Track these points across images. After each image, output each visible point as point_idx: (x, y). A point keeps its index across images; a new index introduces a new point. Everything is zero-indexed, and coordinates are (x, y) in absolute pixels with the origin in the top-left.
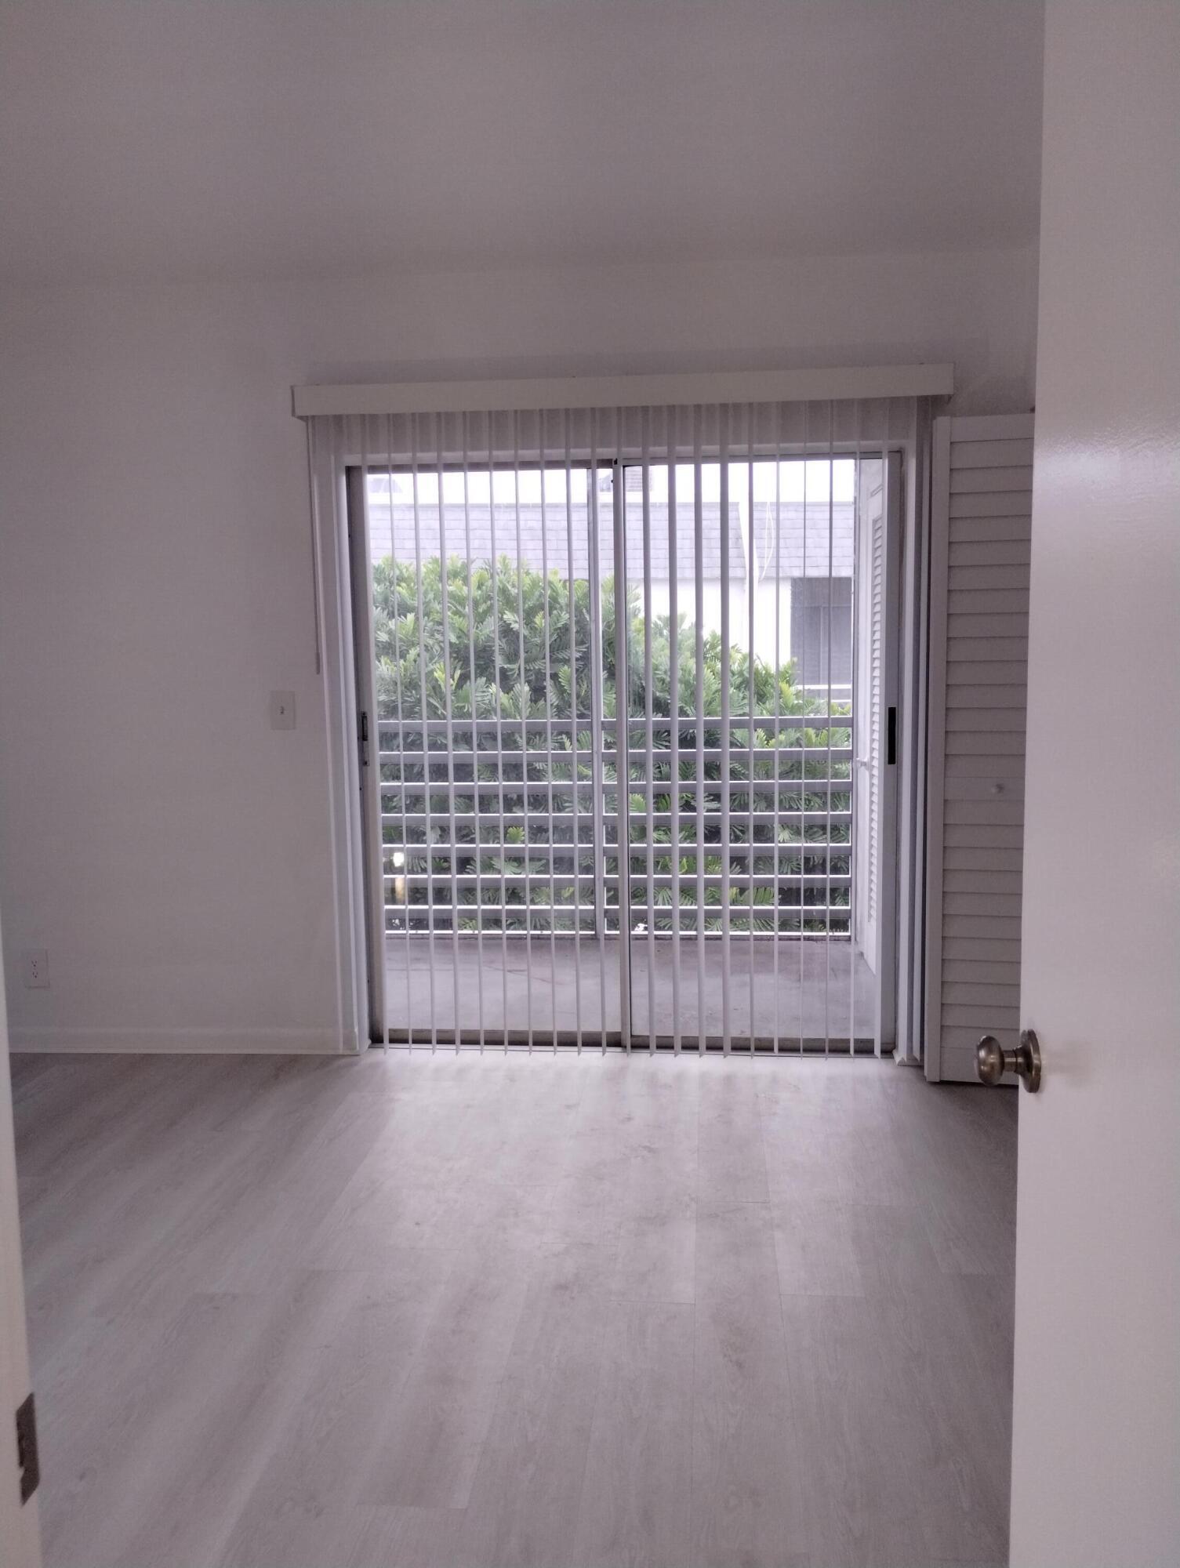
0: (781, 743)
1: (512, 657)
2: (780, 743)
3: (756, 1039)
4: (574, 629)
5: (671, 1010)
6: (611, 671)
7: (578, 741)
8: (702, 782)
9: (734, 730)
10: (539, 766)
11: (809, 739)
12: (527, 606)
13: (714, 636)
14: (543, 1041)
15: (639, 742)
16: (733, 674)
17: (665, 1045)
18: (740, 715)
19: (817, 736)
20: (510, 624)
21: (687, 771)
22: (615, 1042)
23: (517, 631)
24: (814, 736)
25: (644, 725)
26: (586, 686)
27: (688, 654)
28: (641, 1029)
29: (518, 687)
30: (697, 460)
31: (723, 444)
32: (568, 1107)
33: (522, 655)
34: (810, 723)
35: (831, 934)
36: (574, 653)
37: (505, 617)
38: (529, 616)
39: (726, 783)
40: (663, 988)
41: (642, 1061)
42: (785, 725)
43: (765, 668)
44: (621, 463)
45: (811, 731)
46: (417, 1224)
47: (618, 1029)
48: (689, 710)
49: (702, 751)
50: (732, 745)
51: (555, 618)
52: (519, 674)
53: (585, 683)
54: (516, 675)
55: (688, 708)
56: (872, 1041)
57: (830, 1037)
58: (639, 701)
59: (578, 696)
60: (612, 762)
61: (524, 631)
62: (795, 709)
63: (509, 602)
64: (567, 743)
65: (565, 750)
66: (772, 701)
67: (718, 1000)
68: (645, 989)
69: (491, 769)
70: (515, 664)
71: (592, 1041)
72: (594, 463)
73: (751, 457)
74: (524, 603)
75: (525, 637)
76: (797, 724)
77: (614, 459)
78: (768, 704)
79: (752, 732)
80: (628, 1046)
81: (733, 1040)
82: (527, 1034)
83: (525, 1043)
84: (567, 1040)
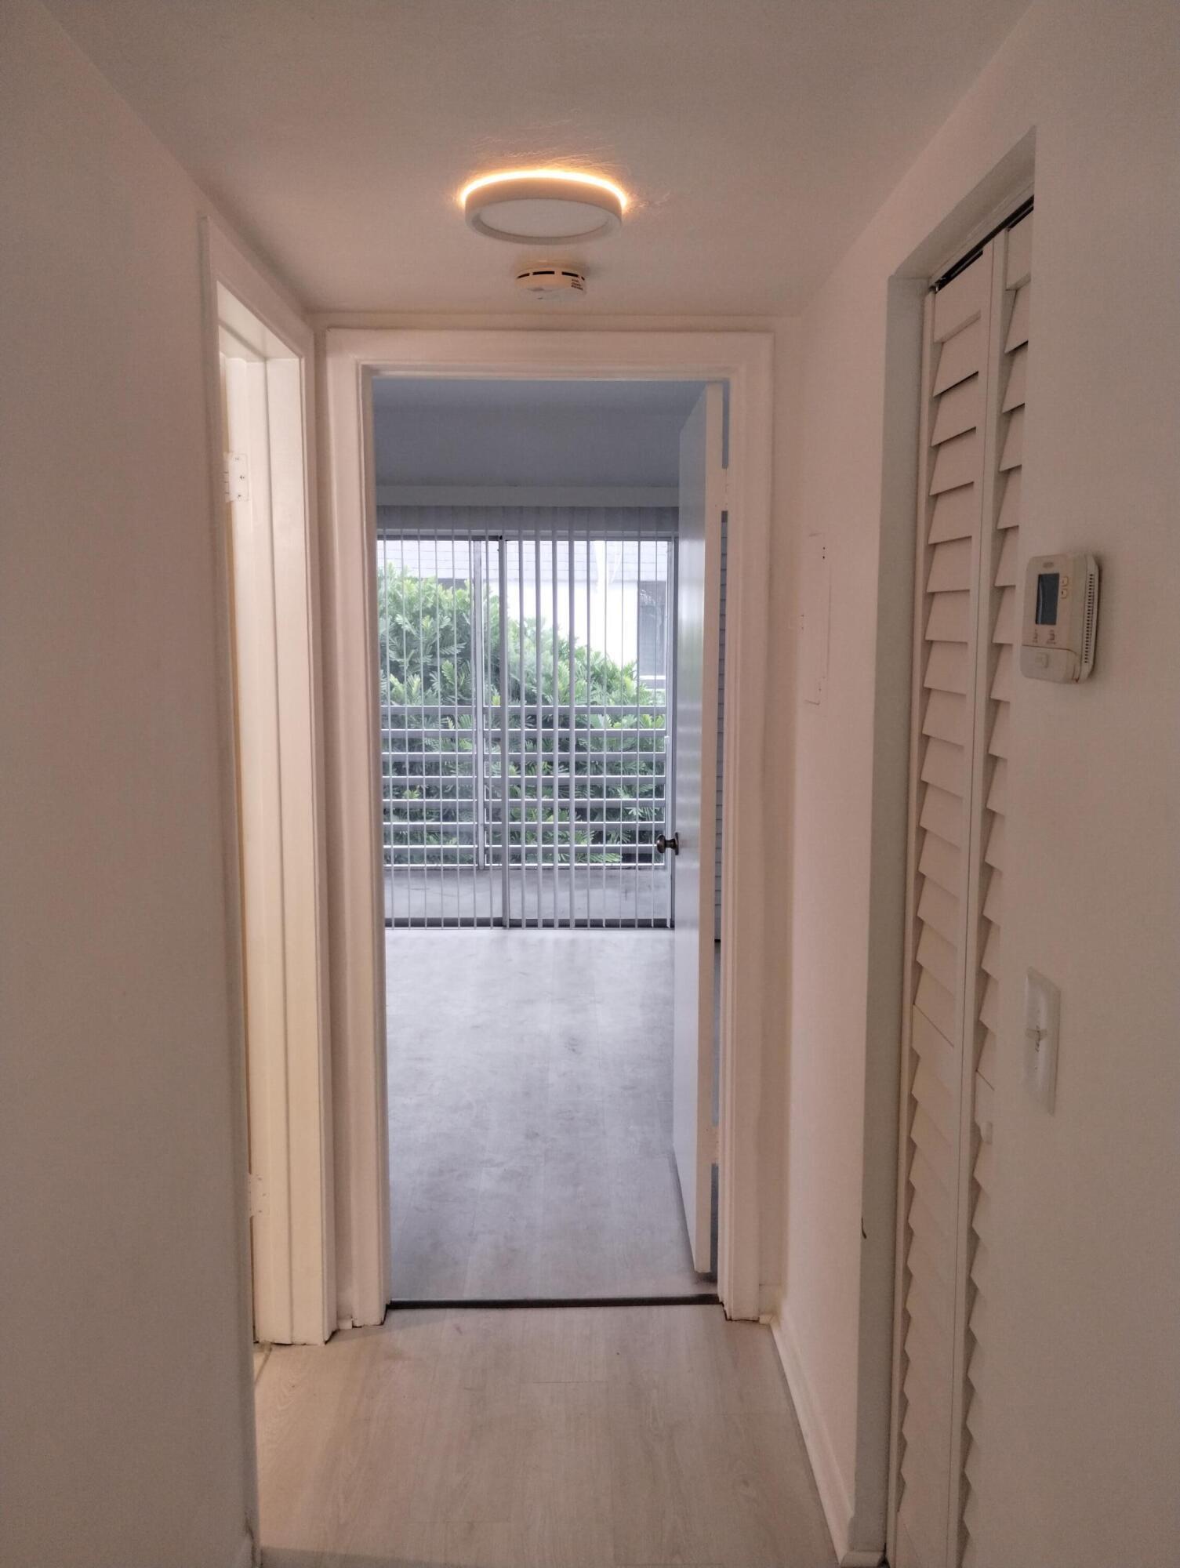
0: (625, 725)
1: (402, 654)
2: (623, 726)
3: (591, 920)
4: (455, 629)
5: (536, 910)
7: (459, 722)
8: (557, 754)
10: (419, 740)
11: (647, 723)
12: (414, 610)
14: (451, 923)
15: (517, 724)
17: (532, 924)
19: (653, 720)
20: (400, 625)
21: (548, 746)
22: (499, 923)
23: (406, 631)
24: (650, 721)
26: (464, 677)
27: (548, 652)
28: (515, 914)
29: (410, 679)
31: (571, 530)
32: (471, 956)
34: (645, 711)
36: (455, 649)
37: (397, 619)
39: (573, 754)
40: (531, 898)
41: (516, 933)
42: (627, 712)
43: (613, 665)
44: (504, 539)
45: (648, 717)
47: (500, 916)
48: (549, 698)
49: (557, 730)
51: (439, 621)
52: (409, 667)
53: (463, 675)
54: (406, 667)
55: (548, 696)
56: (665, 920)
57: (640, 918)
58: (516, 693)
59: (458, 685)
60: (495, 740)
61: (412, 631)
62: (634, 699)
63: (400, 607)
64: (451, 724)
65: (448, 728)
66: (616, 692)
67: (567, 905)
68: (519, 898)
69: (395, 743)
70: (404, 658)
71: (483, 923)
72: (487, 538)
73: (588, 538)
74: (412, 608)
76: (635, 712)
77: (500, 535)
78: (615, 695)
79: (600, 716)
80: (508, 926)
81: (577, 920)
82: (440, 920)
83: (439, 925)
84: (467, 923)
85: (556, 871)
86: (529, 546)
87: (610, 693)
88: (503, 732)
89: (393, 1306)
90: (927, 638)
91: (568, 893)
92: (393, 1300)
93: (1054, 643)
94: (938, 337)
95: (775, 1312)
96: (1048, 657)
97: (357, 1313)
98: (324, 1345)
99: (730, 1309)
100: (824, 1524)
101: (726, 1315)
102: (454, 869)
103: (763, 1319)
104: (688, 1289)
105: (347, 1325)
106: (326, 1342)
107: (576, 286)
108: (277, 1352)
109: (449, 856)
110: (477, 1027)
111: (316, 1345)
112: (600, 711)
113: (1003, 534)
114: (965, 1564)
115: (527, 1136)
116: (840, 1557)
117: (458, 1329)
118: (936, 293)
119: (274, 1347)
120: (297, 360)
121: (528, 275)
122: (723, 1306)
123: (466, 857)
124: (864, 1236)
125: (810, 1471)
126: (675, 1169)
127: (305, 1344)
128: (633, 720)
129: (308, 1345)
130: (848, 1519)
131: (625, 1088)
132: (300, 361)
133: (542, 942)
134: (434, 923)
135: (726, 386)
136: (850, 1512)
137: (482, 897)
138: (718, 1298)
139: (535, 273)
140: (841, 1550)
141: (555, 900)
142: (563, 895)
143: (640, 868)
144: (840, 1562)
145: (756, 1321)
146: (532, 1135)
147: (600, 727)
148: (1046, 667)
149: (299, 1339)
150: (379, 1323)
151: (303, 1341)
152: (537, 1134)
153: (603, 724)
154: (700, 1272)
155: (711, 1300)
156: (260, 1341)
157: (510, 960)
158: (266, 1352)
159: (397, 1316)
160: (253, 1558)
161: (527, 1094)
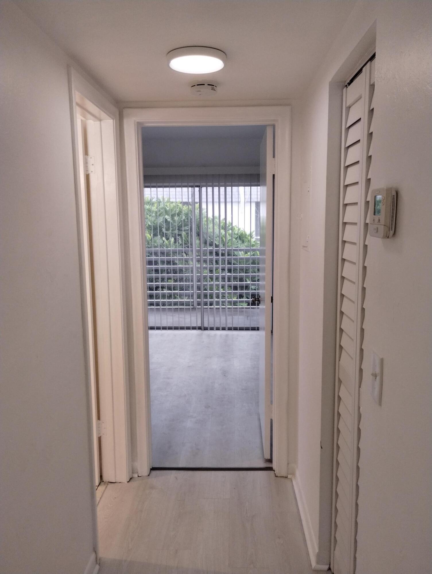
0: (248, 255)
1: (167, 230)
3: (234, 327)
5: (213, 323)
6: (198, 235)
8: (227, 266)
9: (235, 252)
10: (176, 261)
11: (257, 254)
12: (172, 213)
13: (229, 223)
14: (182, 328)
15: (205, 255)
16: (235, 234)
17: (212, 329)
18: (236, 247)
20: (167, 219)
21: (218, 263)
22: (200, 328)
23: (169, 221)
25: (207, 250)
28: (206, 325)
29: (170, 239)
30: (219, 186)
32: (189, 340)
33: (171, 229)
35: (257, 307)
37: (166, 217)
38: (173, 216)
40: (211, 319)
41: (206, 332)
42: (250, 250)
43: (245, 233)
44: (201, 186)
45: (258, 252)
46: (158, 359)
47: (200, 326)
49: (221, 257)
50: (234, 256)
51: (181, 218)
52: (170, 235)
54: (169, 235)
57: (252, 326)
58: (206, 243)
60: (199, 261)
61: (171, 221)
62: (253, 246)
63: (167, 212)
64: (185, 255)
67: (225, 322)
68: (207, 319)
69: (163, 262)
70: (168, 231)
71: (194, 328)
72: (194, 186)
74: (171, 213)
75: (171, 223)
76: (253, 250)
77: (199, 185)
78: (246, 244)
79: (240, 252)
80: (203, 329)
81: (228, 327)
82: (178, 327)
83: (178, 329)
84: (188, 328)
85: (221, 309)
86: (210, 189)
87: (244, 243)
88: (201, 258)
89: (153, 469)
90: (344, 221)
91: (225, 317)
92: (153, 467)
93: (380, 223)
94: (348, 105)
95: (293, 474)
96: (377, 228)
97: (139, 472)
98: (127, 483)
99: (277, 473)
100: (308, 554)
101: (275, 475)
102: (183, 308)
103: (289, 476)
104: (262, 465)
105: (136, 476)
106: (128, 482)
107: (213, 89)
108: (110, 485)
109: (182, 304)
110: (190, 367)
111: (124, 483)
112: (241, 250)
113: (368, 181)
114: (356, 573)
115: (206, 407)
116: (313, 567)
117: (176, 478)
118: (347, 88)
119: (109, 483)
120: (112, 120)
121: (195, 86)
122: (275, 471)
123: (188, 304)
124: (322, 448)
125: (304, 534)
126: (259, 420)
127: (120, 483)
128: (252, 253)
129: (122, 483)
130: (316, 553)
131: (242, 389)
132: (113, 121)
133: (215, 335)
134: (176, 328)
135: (274, 126)
136: (317, 551)
137: (194, 319)
138: (273, 468)
139: (198, 85)
140: (314, 564)
141: (221, 320)
142: (223, 318)
143: (252, 308)
144: (313, 568)
145: (287, 477)
146: (207, 407)
147: (240, 256)
148: (377, 232)
149: (118, 481)
150: (147, 475)
151: (120, 482)
152: (209, 407)
153: (241, 255)
154: (266, 458)
155: (270, 469)
156: (104, 481)
157: (203, 342)
158: (106, 485)
159: (154, 473)
160: (96, 561)
161: (207, 391)
